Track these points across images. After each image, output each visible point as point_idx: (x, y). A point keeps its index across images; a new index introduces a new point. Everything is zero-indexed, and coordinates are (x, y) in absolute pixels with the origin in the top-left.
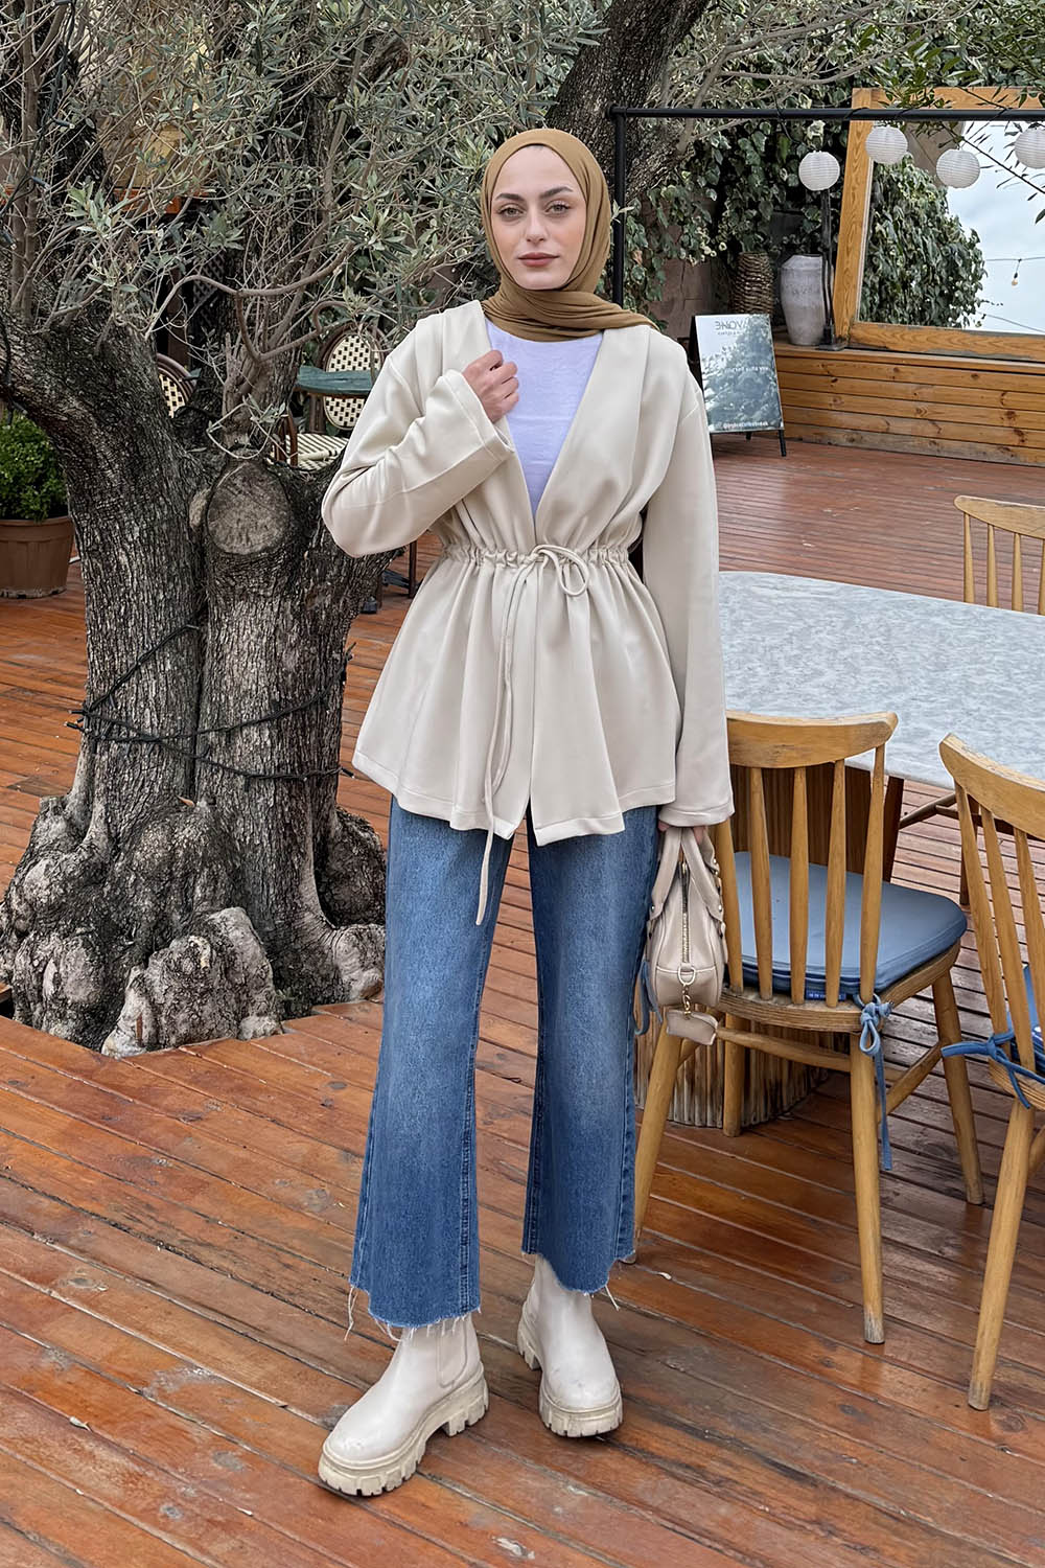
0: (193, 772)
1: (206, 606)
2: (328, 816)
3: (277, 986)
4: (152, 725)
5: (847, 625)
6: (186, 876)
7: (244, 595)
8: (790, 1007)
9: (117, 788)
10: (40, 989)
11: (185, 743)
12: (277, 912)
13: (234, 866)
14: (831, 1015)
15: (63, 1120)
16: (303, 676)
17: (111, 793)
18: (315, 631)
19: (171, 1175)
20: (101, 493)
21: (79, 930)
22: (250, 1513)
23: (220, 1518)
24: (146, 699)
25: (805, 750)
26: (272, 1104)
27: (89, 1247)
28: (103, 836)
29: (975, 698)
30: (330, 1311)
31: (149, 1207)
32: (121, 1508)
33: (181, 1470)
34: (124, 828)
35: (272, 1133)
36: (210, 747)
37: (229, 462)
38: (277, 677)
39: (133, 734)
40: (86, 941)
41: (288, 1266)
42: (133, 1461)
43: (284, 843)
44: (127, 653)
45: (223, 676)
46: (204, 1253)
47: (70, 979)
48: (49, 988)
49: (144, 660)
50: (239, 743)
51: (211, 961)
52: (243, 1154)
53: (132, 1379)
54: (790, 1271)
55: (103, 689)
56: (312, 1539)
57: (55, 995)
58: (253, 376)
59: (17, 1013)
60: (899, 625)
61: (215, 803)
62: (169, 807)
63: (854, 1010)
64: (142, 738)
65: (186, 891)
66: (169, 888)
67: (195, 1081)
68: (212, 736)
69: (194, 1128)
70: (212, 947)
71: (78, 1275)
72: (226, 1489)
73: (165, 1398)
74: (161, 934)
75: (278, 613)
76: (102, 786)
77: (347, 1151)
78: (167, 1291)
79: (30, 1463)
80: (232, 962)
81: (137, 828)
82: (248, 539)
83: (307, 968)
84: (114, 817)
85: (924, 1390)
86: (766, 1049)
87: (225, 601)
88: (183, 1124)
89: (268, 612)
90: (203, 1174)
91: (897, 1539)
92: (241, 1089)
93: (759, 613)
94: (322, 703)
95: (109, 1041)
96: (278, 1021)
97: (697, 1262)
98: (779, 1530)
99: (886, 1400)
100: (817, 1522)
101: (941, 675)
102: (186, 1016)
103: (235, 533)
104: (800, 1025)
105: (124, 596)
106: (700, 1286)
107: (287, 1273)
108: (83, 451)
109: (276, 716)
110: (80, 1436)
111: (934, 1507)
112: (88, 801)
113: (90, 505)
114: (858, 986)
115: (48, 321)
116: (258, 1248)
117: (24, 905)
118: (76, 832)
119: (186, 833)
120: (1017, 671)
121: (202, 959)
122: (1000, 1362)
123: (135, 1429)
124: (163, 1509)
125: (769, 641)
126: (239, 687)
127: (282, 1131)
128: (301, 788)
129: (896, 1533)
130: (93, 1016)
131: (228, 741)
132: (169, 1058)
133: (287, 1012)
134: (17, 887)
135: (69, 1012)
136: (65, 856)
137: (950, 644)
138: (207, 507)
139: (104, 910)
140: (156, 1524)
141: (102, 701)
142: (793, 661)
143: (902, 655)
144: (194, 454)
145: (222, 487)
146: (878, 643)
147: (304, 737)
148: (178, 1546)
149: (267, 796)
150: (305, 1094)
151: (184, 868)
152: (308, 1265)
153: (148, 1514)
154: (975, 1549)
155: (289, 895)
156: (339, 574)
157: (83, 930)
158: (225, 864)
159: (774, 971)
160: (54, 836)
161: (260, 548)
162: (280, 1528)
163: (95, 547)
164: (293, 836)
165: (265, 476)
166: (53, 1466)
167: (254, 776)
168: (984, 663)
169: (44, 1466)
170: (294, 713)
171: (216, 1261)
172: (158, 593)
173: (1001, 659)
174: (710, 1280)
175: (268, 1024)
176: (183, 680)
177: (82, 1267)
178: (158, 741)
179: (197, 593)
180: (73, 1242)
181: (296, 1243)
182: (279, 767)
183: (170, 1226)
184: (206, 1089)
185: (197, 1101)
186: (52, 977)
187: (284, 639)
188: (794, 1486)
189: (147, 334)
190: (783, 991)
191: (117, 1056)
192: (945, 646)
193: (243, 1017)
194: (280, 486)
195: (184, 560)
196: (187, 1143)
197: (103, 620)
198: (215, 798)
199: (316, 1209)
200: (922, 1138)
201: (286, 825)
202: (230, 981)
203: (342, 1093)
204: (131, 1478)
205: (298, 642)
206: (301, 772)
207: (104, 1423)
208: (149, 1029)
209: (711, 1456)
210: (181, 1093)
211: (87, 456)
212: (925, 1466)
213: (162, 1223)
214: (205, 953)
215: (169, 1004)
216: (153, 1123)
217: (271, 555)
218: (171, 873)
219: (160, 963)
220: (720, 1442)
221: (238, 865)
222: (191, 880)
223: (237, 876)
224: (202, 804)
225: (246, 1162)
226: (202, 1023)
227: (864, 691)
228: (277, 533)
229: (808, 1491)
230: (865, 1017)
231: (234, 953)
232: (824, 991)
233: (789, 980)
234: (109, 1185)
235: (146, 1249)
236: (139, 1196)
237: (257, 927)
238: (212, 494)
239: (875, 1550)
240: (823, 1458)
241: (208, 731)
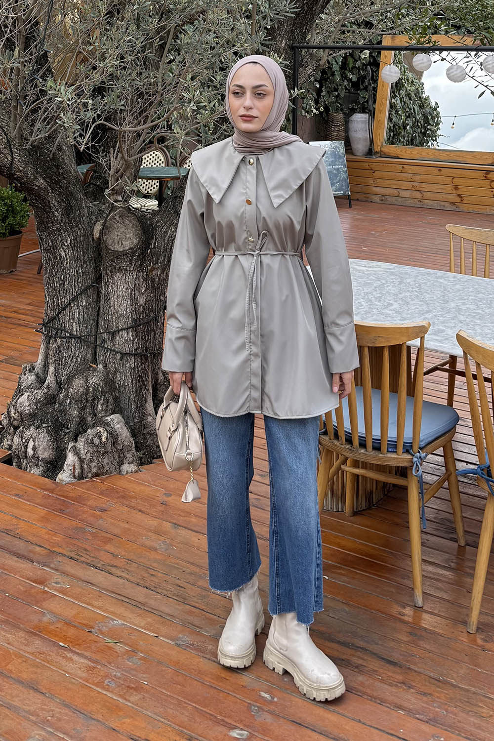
0: (95, 352)
1: (101, 275)
2: (158, 372)
3: (137, 451)
4: (77, 331)
5: (401, 283)
6: (94, 400)
7: (120, 270)
8: (381, 455)
9: (60, 359)
10: (26, 453)
11: (92, 339)
12: (135, 416)
13: (116, 395)
14: (400, 459)
15: (42, 512)
16: (147, 306)
17: (58, 361)
18: (153, 287)
19: (94, 535)
20: (52, 223)
21: (44, 425)
22: (146, 683)
23: (133, 686)
24: (74, 318)
25: (388, 338)
26: (138, 503)
27: (60, 568)
28: (54, 382)
29: (463, 315)
30: (174, 594)
31: (85, 550)
32: (87, 681)
33: (113, 665)
34: (64, 378)
35: (140, 516)
36: (104, 340)
37: (113, 208)
38: (136, 308)
39: (68, 335)
40: (48, 430)
41: (152, 575)
42: (90, 661)
43: (139, 384)
44: (65, 297)
45: (110, 307)
46: (113, 570)
47: (41, 448)
48: (30, 451)
49: (73, 300)
50: (118, 338)
51: (107, 439)
52: (127, 526)
53: (86, 625)
54: (383, 574)
55: (52, 314)
56: (176, 694)
57: (33, 456)
58: (124, 169)
59: (14, 464)
60: (425, 283)
61: (106, 366)
62: (85, 368)
63: (410, 457)
64: (72, 336)
65: (94, 407)
66: (86, 406)
67: (102, 493)
68: (104, 335)
69: (103, 514)
70: (107, 432)
71: (55, 580)
72: (135, 673)
73: (102, 633)
74: (82, 427)
75: (136, 278)
76: (53, 359)
77: (175, 524)
78: (99, 587)
79: (43, 663)
80: (117, 439)
81: (70, 378)
82: (122, 244)
83: (149, 442)
84: (59, 373)
85: (447, 625)
86: (367, 476)
87: (111, 273)
88: (98, 513)
89: (131, 277)
90: (109, 535)
91: (439, 690)
92: (123, 497)
93: (359, 277)
94: (156, 320)
95: (60, 476)
96: (138, 466)
97: (339, 571)
98: (386, 686)
99: (431, 630)
100: (403, 683)
101: (446, 305)
102: (96, 464)
103: (116, 241)
104: (385, 463)
105: (63, 271)
106: (340, 581)
107: (152, 578)
108: (45, 203)
109: (135, 326)
110: (65, 651)
111: (455, 675)
112: (46, 366)
113: (47, 228)
114: (412, 446)
115: (30, 143)
116: (138, 568)
117: (17, 414)
118: (41, 381)
119: (93, 380)
120: (481, 303)
121: (103, 438)
122: (481, 613)
123: (90, 647)
124: (106, 682)
125: (366, 291)
126: (117, 313)
127: (144, 515)
128: (147, 359)
129: (439, 687)
130: (51, 464)
131: (112, 337)
132: (88, 484)
133: (141, 463)
134: (14, 406)
135: (40, 463)
136: (36, 391)
137: (449, 291)
138: (103, 229)
139: (55, 416)
140: (103, 688)
141: (53, 319)
142: (379, 299)
143: (427, 296)
144: (94, 205)
145: (110, 220)
146: (416, 291)
147: (148, 335)
148: (114, 698)
149: (131, 363)
150: (154, 499)
151: (93, 396)
152: (162, 575)
153: (100, 684)
154: (474, 693)
155: (141, 408)
156: (164, 260)
157: (46, 425)
158: (112, 395)
159: (373, 439)
160: (30, 382)
161: (128, 248)
162: (160, 689)
163: (49, 248)
164: (143, 381)
165: (130, 215)
166: (54, 664)
167: (125, 354)
168: (465, 300)
169: (50, 664)
170: (144, 324)
171: (119, 573)
172: (79, 269)
173: (473, 298)
174: (345, 578)
175: (133, 467)
176: (91, 309)
177: (57, 577)
178: (80, 338)
179: (97, 269)
180: (52, 566)
181: (155, 565)
182: (136, 349)
183: (96, 558)
184: (107, 497)
185: (104, 502)
186: (32, 447)
187: (139, 290)
188: (391, 667)
189: (82, 148)
190: (377, 448)
191: (64, 483)
192: (446, 293)
193: (121, 464)
194: (136, 220)
195: (91, 254)
196: (100, 521)
197: (53, 281)
198: (106, 364)
199: (163, 550)
200: (437, 515)
201: (139, 376)
202: (116, 448)
203: (170, 499)
204: (90, 669)
205: (144, 292)
206: (146, 352)
207: (76, 645)
208: (79, 470)
209: (353, 655)
210: (96, 499)
211: (46, 205)
212: (449, 658)
213: (93, 557)
214: (105, 434)
215: (88, 458)
216: (84, 512)
217: (133, 251)
218: (87, 399)
219: (83, 440)
220: (357, 648)
221: (117, 395)
222: (96, 402)
223: (117, 400)
224: (100, 366)
225: (129, 530)
226: (103, 467)
227: (412, 312)
228: (135, 241)
229: (398, 670)
230: (415, 459)
231: (117, 435)
232: (396, 448)
233: (380, 443)
234: (66, 540)
235: (86, 568)
236: (81, 545)
237: (127, 423)
238: (105, 222)
239: (430, 694)
240: (403, 655)
241: (103, 333)
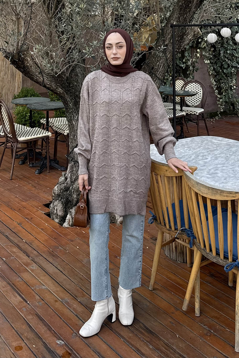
9: (73, 171)
20: (69, 109)
21: (62, 200)
28: (70, 181)
44: (75, 143)
47: (59, 210)
55: (71, 150)
57: (56, 214)
59: (52, 216)
67: (76, 234)
71: (33, 266)
84: (72, 177)
95: (64, 224)
105: (74, 131)
108: (65, 100)
117: (54, 194)
130: (62, 218)
132: (74, 229)
139: (67, 197)
141: (71, 153)
160: (62, 181)
186: (56, 209)
191: (66, 227)
196: (67, 245)
197: (71, 136)
208: (71, 222)
210: (72, 236)
